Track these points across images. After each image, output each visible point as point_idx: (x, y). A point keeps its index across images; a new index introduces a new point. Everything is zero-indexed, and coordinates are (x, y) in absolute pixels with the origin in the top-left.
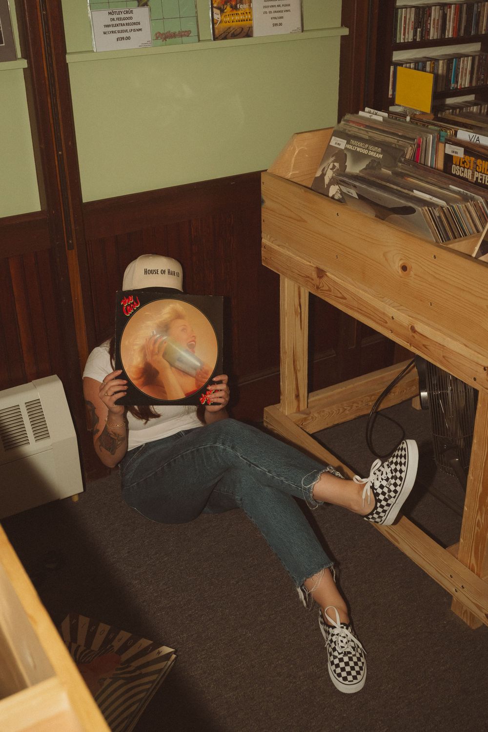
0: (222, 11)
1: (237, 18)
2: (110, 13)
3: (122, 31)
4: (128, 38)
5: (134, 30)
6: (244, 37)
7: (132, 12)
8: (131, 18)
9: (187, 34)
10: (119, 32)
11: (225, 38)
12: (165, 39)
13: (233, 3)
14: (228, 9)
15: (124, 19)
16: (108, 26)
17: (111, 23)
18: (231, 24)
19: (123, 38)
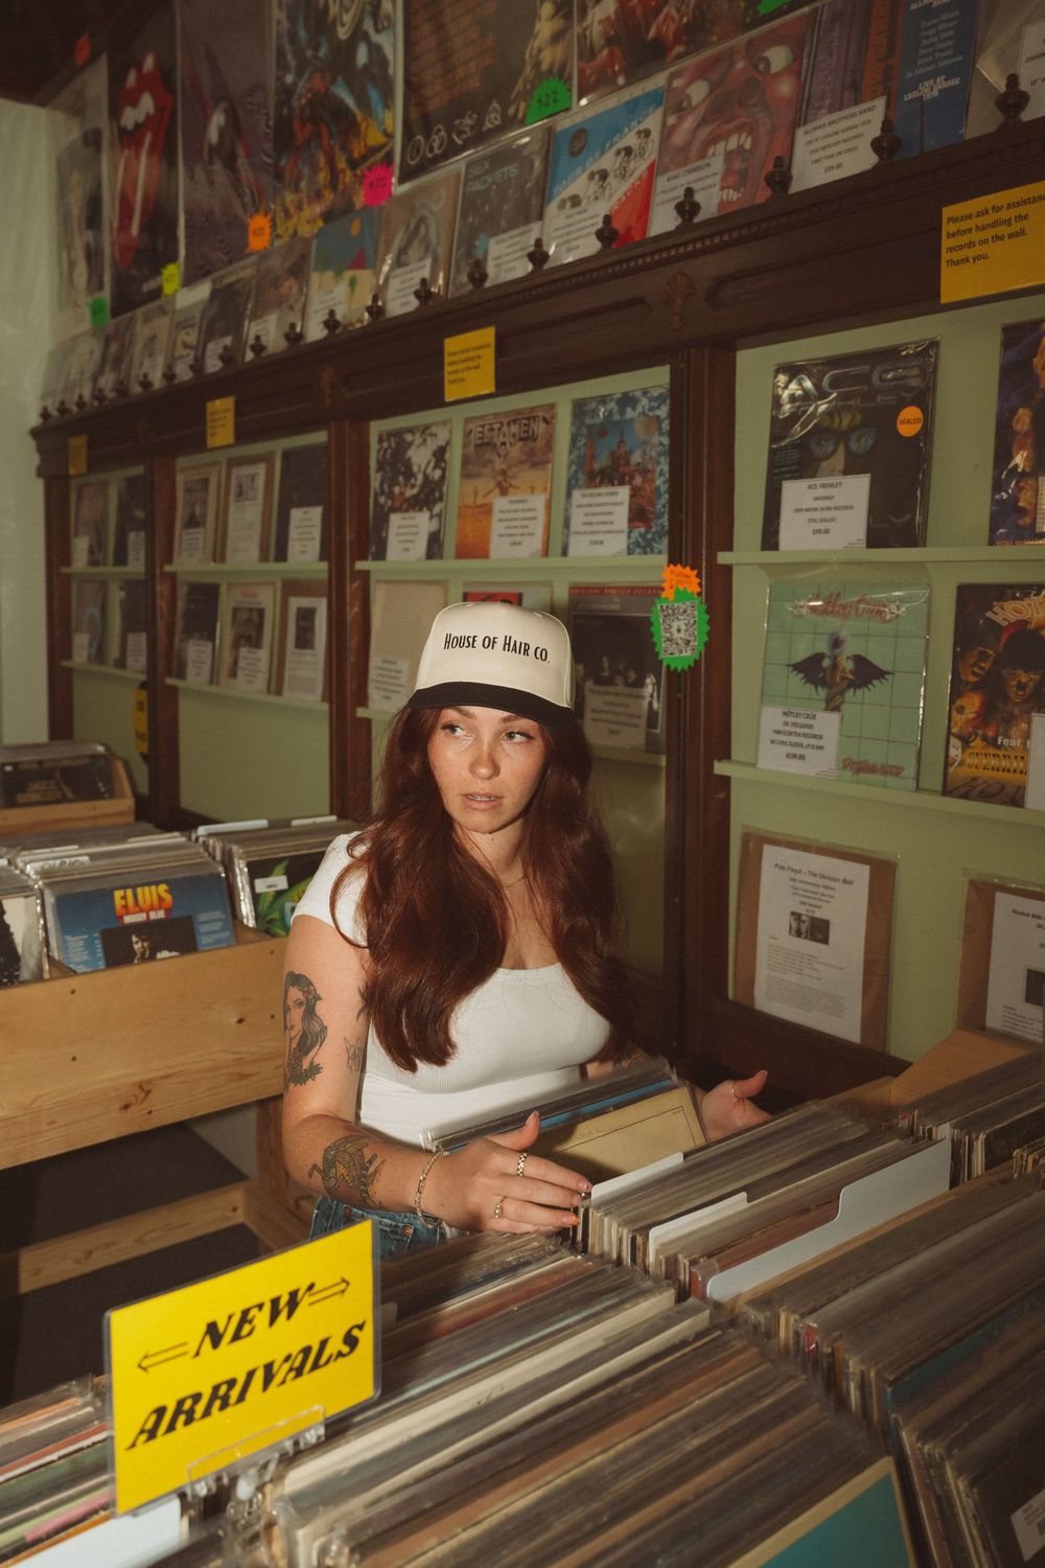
0: (966, 742)
1: (994, 762)
2: (785, 714)
3: (796, 745)
4: (802, 757)
5: (813, 747)
6: (1005, 803)
7: (814, 717)
8: (811, 726)
9: (896, 771)
10: (791, 744)
11: (965, 796)
12: (858, 771)
13: (990, 733)
14: (978, 743)
15: (803, 726)
16: (778, 732)
17: (782, 728)
18: (981, 772)
19: (794, 756)
